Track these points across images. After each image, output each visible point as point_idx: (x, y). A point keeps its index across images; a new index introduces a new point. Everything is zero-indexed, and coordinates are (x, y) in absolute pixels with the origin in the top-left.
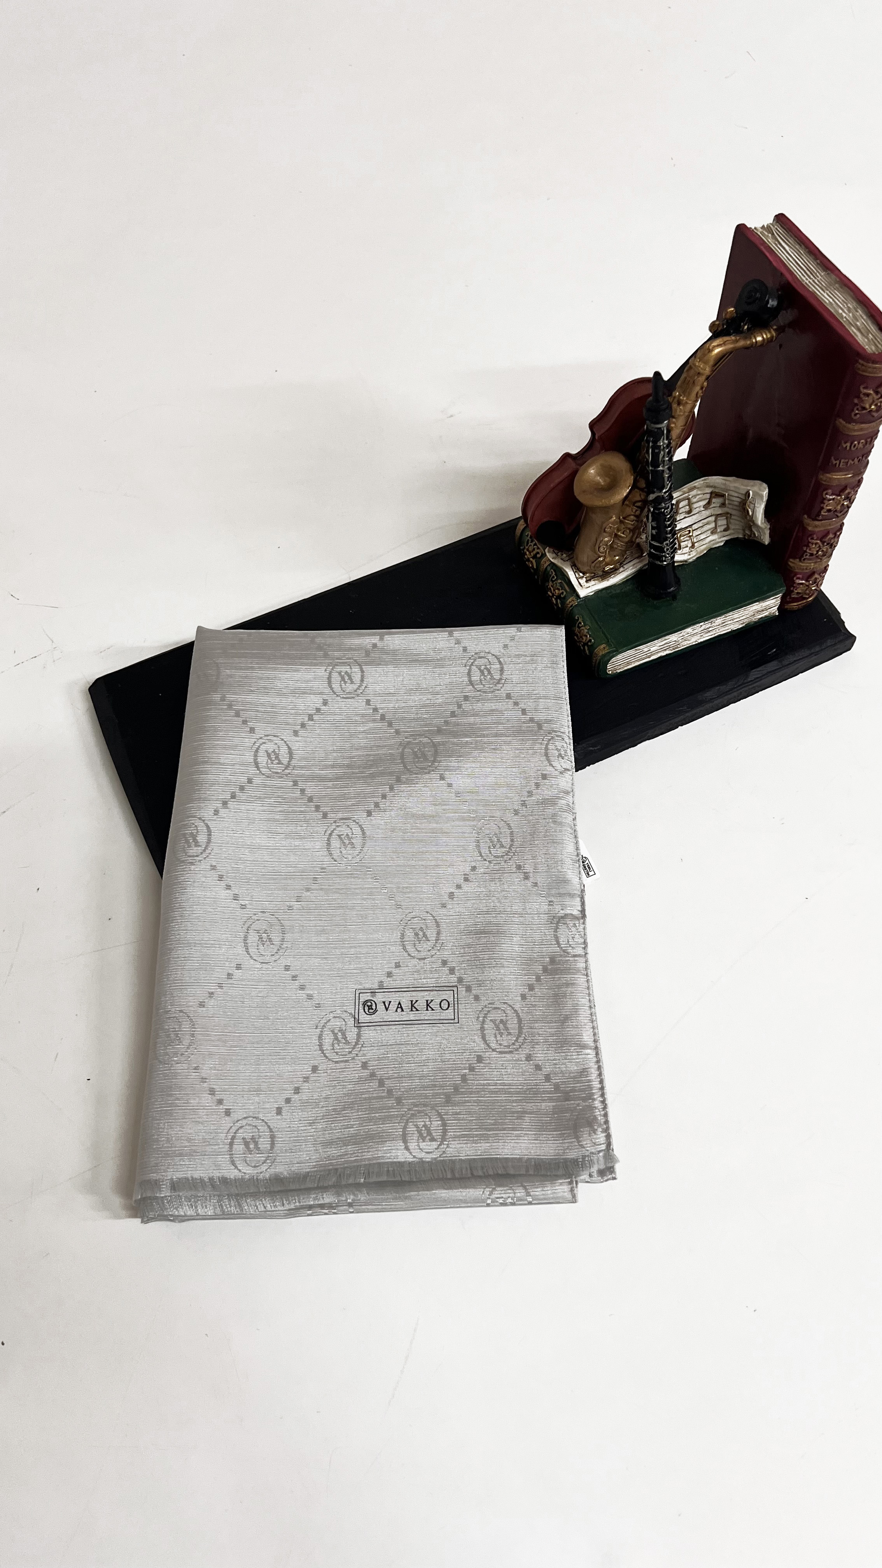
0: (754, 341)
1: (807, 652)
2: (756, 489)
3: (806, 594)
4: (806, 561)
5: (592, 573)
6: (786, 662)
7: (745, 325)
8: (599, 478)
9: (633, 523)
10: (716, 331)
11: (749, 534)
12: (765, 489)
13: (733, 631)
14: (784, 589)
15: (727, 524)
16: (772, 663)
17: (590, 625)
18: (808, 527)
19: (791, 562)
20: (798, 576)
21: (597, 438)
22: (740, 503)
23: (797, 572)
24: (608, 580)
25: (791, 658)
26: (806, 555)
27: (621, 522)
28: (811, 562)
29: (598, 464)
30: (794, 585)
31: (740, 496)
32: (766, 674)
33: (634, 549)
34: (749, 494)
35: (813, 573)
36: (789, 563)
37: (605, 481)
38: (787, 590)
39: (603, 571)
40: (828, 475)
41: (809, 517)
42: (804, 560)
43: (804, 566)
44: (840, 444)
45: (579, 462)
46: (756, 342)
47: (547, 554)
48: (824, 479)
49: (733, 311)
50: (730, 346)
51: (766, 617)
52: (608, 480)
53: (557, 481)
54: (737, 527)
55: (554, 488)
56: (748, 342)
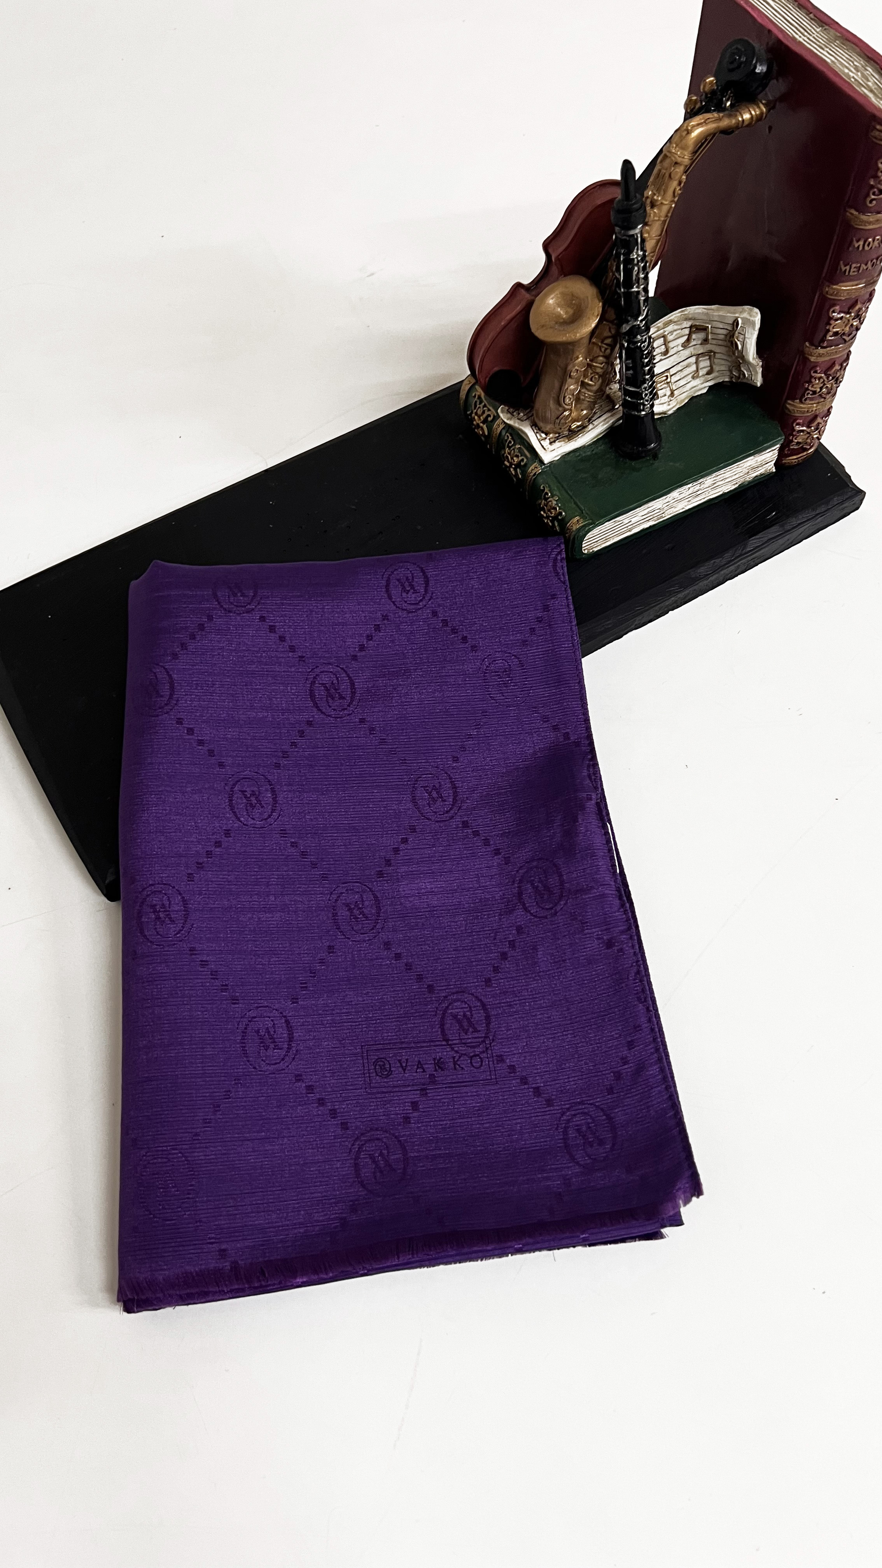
0: (740, 119)
1: (814, 513)
2: (745, 315)
3: (806, 443)
4: (808, 401)
5: (556, 434)
6: (788, 527)
7: (727, 100)
8: (559, 309)
9: (602, 366)
10: (694, 108)
11: (737, 375)
12: (757, 313)
13: (724, 494)
14: (782, 439)
15: (711, 366)
16: (774, 528)
17: (558, 494)
18: (810, 357)
19: (790, 404)
20: (797, 421)
21: (553, 260)
22: (726, 335)
23: (795, 416)
24: (576, 440)
25: (794, 522)
26: (809, 393)
27: (589, 366)
28: (813, 402)
29: (557, 292)
30: (794, 433)
31: (726, 327)
32: (766, 542)
33: (604, 400)
34: (738, 321)
35: (816, 417)
36: (788, 406)
37: (566, 313)
38: (785, 439)
39: (570, 430)
40: (834, 287)
41: (812, 344)
42: (806, 400)
43: (803, 408)
44: (852, 241)
45: (534, 293)
46: (743, 120)
47: (501, 415)
48: (832, 292)
49: (713, 80)
50: (712, 126)
51: (761, 475)
52: (571, 311)
53: (509, 317)
54: (723, 368)
55: (505, 327)
56: (734, 121)
